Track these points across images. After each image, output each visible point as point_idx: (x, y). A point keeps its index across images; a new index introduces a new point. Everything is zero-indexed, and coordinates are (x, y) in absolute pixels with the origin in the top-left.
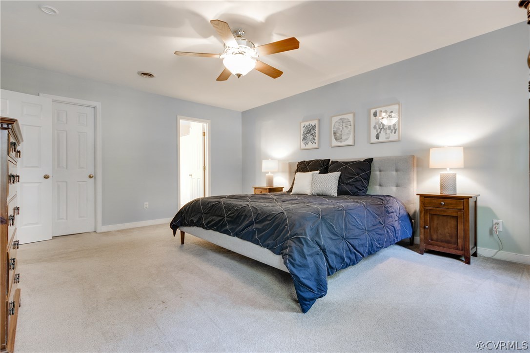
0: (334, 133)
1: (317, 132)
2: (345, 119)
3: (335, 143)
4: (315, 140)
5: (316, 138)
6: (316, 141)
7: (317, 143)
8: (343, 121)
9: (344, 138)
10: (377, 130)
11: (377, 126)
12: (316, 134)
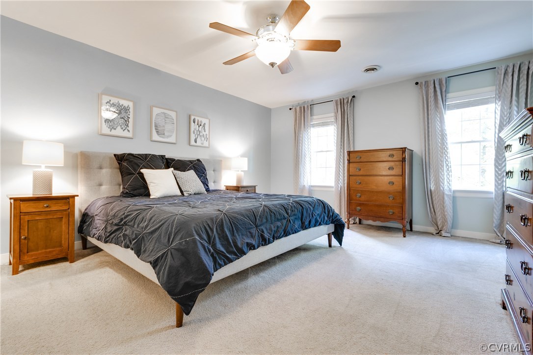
0: (156, 126)
1: (131, 116)
2: (168, 115)
3: (156, 137)
4: (128, 126)
5: (130, 124)
6: (130, 128)
7: (131, 131)
8: (166, 116)
9: (166, 134)
10: (195, 135)
11: (195, 131)
12: (130, 120)
